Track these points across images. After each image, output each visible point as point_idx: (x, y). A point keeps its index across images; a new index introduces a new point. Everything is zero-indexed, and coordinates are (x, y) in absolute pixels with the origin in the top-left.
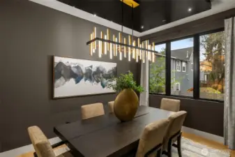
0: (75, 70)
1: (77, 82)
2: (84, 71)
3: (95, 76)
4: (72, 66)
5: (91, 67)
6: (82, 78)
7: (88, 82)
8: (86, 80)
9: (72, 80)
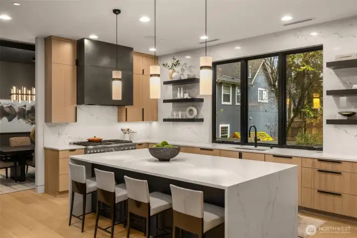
0: (7, 110)
1: (10, 120)
2: (17, 110)
3: (29, 115)
4: (5, 106)
5: (25, 106)
6: (15, 116)
7: (21, 120)
8: (19, 119)
9: (5, 119)
